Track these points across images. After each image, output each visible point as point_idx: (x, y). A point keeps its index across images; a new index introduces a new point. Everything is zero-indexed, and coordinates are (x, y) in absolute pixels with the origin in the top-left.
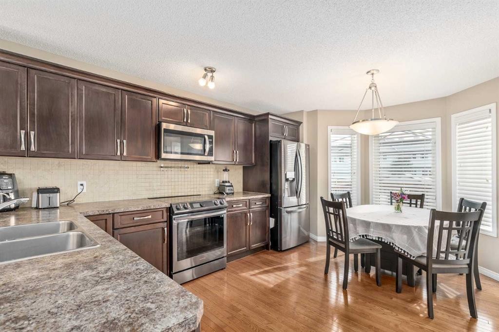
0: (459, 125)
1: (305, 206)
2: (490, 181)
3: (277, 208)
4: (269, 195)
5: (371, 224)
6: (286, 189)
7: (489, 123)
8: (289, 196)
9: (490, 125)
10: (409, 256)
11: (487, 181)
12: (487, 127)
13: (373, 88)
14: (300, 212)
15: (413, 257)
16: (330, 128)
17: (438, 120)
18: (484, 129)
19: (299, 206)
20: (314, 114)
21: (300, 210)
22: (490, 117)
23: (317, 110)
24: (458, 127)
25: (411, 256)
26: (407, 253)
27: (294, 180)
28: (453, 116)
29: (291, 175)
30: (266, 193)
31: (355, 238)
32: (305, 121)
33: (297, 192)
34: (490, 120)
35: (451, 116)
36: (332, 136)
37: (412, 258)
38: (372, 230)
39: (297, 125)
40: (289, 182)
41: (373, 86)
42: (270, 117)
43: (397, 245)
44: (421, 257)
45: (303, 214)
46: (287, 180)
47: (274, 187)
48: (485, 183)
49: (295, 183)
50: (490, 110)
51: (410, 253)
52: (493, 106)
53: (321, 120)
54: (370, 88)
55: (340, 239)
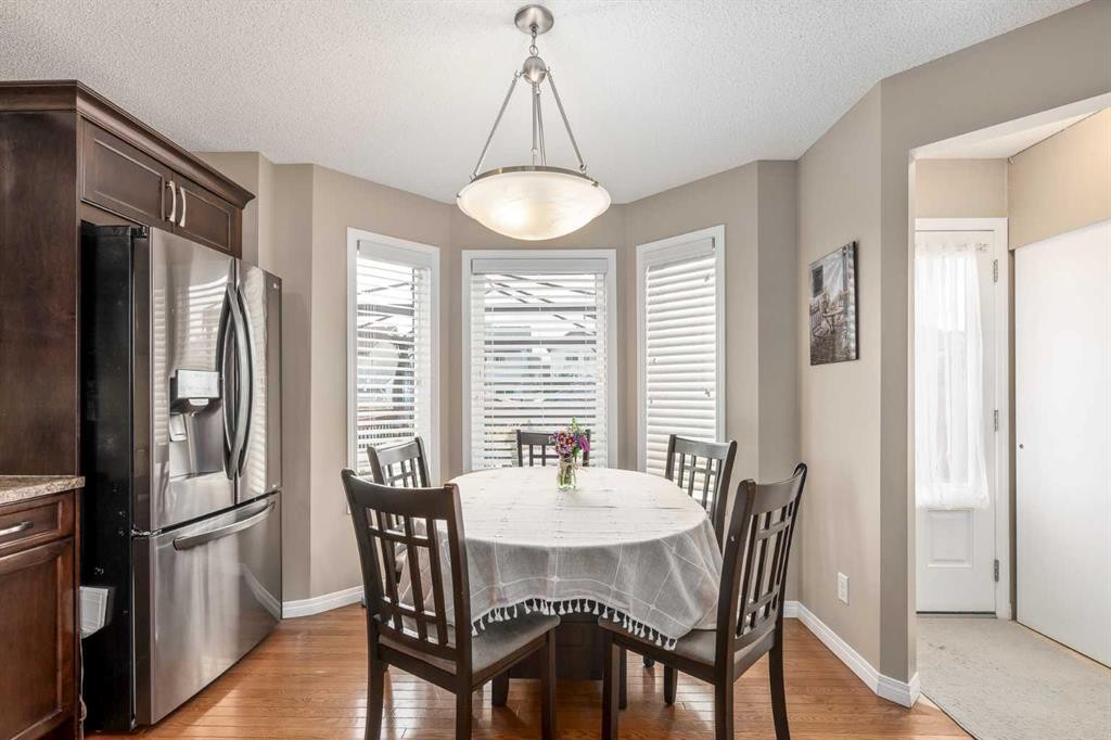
0: (651, 269)
1: (262, 503)
2: (713, 394)
3: (127, 537)
4: (77, 482)
5: (552, 557)
6: (172, 447)
7: (711, 267)
8: (189, 476)
9: (713, 271)
10: (659, 643)
11: (708, 393)
12: (707, 278)
13: (535, 76)
14: (242, 534)
15: (672, 641)
16: (353, 234)
17: (611, 254)
18: (702, 282)
19: (236, 506)
20: (298, 175)
21: (245, 524)
22: (711, 255)
23: (311, 165)
24: (649, 274)
25: (664, 639)
26: (655, 633)
27: (214, 404)
28: (641, 250)
29: (199, 385)
30: (59, 470)
31: (485, 618)
32: (263, 189)
33: (228, 455)
34: (711, 261)
35: (635, 248)
36: (360, 261)
37: (667, 647)
38: (555, 579)
39: (233, 199)
40: (190, 417)
41: (533, 66)
42: (81, 104)
43: (633, 617)
44: (694, 634)
45: (259, 537)
46: (178, 406)
47: (108, 442)
48: (702, 399)
49: (219, 419)
50: (714, 239)
51: (661, 632)
52: (718, 231)
53: (323, 202)
54: (526, 71)
55: (433, 640)
